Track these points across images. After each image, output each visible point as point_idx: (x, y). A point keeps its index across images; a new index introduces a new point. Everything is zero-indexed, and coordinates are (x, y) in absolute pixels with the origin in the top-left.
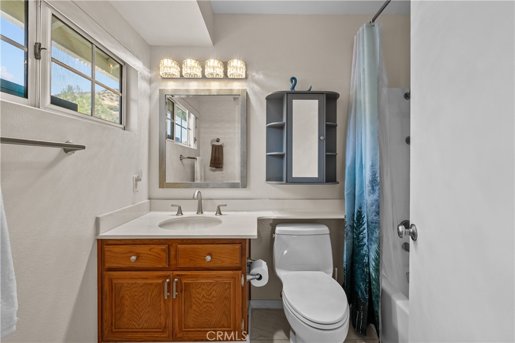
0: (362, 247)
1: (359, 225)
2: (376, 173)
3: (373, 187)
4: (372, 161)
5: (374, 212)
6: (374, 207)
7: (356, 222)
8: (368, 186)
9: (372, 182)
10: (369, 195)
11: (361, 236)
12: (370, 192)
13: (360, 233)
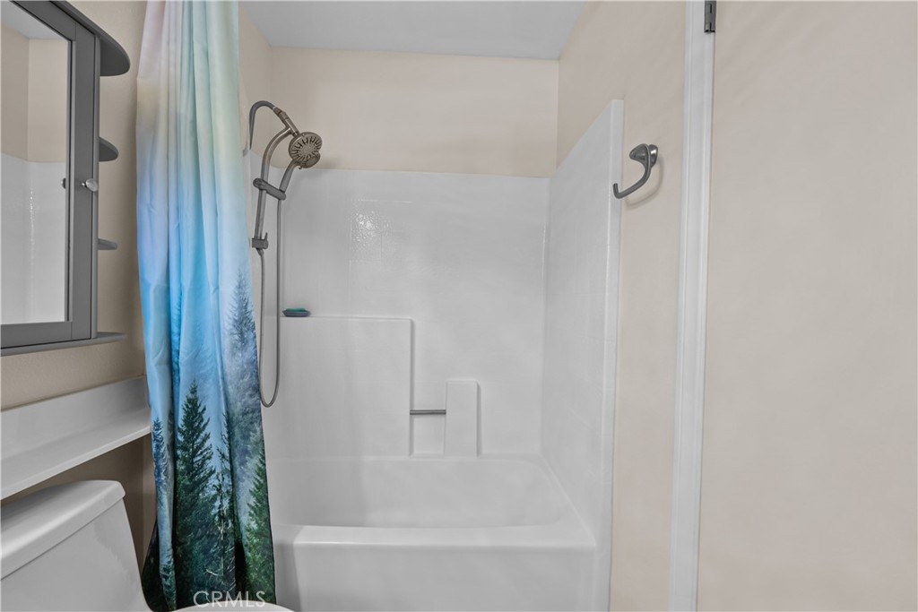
0: (203, 484)
1: (193, 434)
2: (247, 304)
3: (241, 334)
4: (240, 276)
5: (247, 390)
6: (246, 379)
7: (184, 429)
8: (232, 334)
9: (241, 324)
10: (233, 354)
11: (199, 458)
12: (234, 346)
13: (195, 452)
